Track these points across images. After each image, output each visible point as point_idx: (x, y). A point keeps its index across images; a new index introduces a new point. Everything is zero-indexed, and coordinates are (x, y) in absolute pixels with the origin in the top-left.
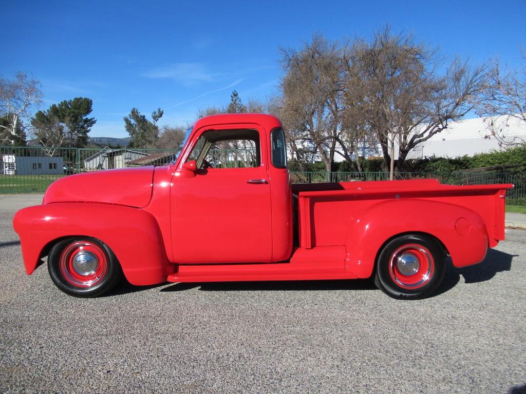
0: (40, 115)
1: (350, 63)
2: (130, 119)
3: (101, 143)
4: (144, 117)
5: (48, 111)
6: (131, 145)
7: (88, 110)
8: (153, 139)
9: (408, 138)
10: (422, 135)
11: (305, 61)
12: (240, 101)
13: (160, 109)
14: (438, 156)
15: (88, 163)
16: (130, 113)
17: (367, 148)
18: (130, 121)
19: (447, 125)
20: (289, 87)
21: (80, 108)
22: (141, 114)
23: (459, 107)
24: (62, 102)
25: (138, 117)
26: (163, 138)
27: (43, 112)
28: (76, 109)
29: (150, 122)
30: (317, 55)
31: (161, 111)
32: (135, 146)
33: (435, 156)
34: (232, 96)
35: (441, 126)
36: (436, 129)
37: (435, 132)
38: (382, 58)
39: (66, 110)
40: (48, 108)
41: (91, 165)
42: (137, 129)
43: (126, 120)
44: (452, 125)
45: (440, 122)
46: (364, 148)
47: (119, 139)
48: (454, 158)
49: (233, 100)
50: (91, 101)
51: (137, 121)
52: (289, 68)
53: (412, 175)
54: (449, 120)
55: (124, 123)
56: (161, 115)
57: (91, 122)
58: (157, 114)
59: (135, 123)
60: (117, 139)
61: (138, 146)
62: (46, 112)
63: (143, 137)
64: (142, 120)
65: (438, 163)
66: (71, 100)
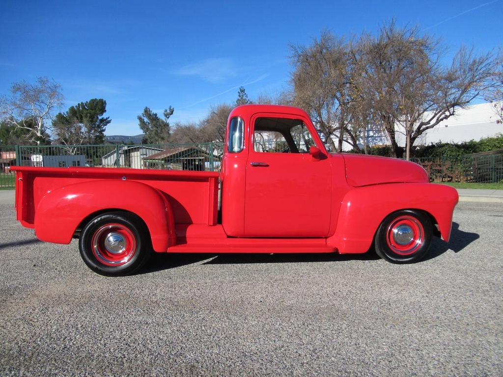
0: (60, 117)
1: (358, 57)
2: (143, 118)
3: (114, 141)
4: (156, 115)
5: (67, 112)
6: (145, 142)
7: (103, 110)
8: (166, 136)
9: (414, 125)
10: (429, 122)
11: (314, 56)
12: (247, 96)
13: (170, 107)
14: (443, 142)
15: (106, 160)
16: (143, 111)
17: (370, 137)
18: (143, 120)
19: (454, 112)
20: (300, 82)
21: (96, 109)
22: (154, 111)
23: (465, 95)
24: (79, 104)
25: (150, 115)
26: (176, 134)
27: (63, 114)
28: (92, 109)
29: (162, 120)
30: (324, 51)
31: (172, 108)
32: (148, 143)
33: (441, 142)
34: (239, 92)
35: (447, 113)
36: (443, 116)
37: (442, 120)
38: (389, 51)
39: (83, 111)
40: (67, 110)
41: (109, 162)
42: (150, 127)
43: (140, 118)
44: (458, 112)
45: (446, 109)
46: (368, 137)
47: (131, 137)
48: (460, 143)
49: (240, 96)
50: (105, 102)
51: (149, 118)
52: (299, 64)
53: (421, 160)
54: (456, 107)
55: (138, 122)
56: (172, 113)
57: (106, 122)
58: (168, 111)
59: (148, 121)
60: (129, 137)
61: (152, 143)
62: (66, 113)
63: (157, 134)
64: (154, 118)
65: (444, 148)
66: (87, 102)
